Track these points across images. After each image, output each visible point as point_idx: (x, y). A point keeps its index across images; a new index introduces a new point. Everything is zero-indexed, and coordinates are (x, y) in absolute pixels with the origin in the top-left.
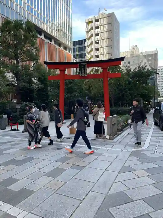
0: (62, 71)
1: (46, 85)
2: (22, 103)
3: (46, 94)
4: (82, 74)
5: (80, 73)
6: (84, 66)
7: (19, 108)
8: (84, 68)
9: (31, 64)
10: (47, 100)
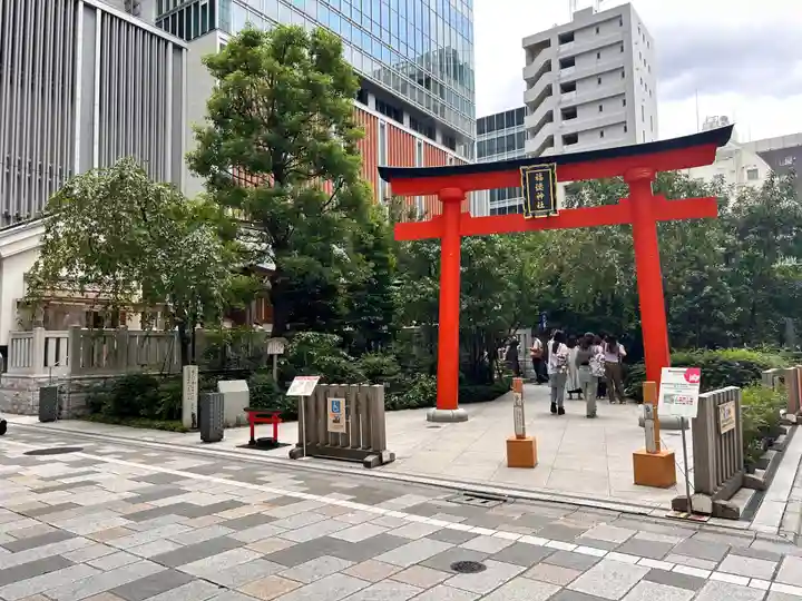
0: (452, 203)
1: (382, 263)
2: (291, 334)
3: (384, 298)
4: (534, 208)
5: (526, 207)
6: (545, 175)
7: (279, 356)
8: (546, 182)
9: (327, 188)
10: (387, 321)
